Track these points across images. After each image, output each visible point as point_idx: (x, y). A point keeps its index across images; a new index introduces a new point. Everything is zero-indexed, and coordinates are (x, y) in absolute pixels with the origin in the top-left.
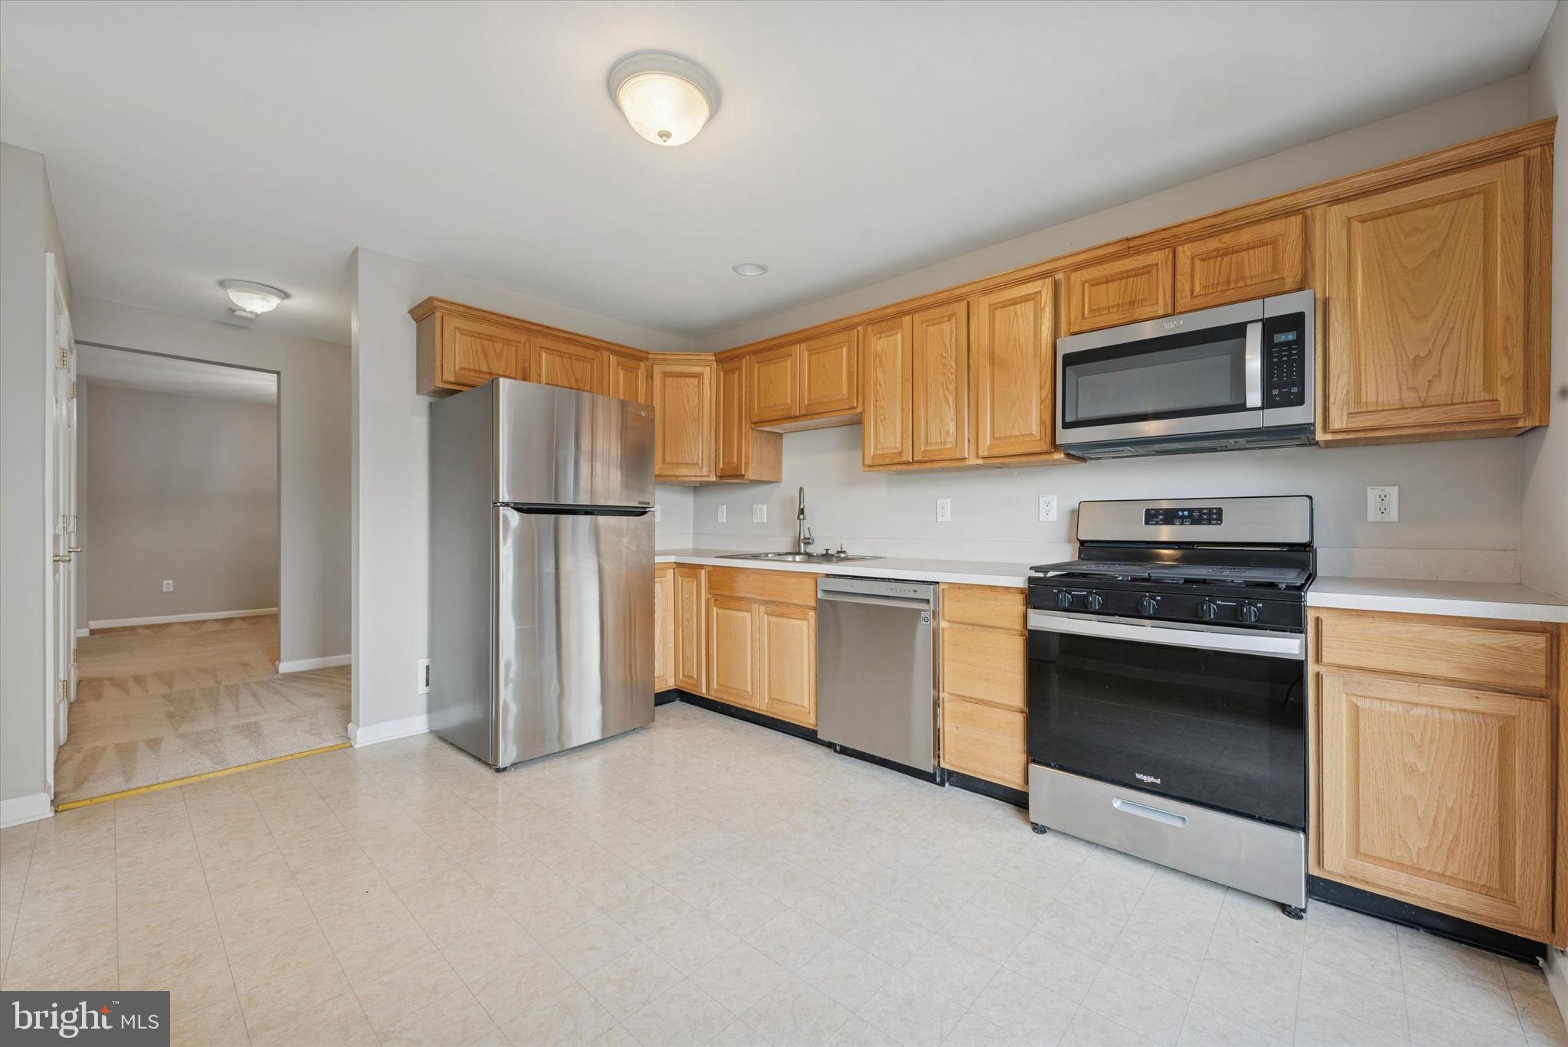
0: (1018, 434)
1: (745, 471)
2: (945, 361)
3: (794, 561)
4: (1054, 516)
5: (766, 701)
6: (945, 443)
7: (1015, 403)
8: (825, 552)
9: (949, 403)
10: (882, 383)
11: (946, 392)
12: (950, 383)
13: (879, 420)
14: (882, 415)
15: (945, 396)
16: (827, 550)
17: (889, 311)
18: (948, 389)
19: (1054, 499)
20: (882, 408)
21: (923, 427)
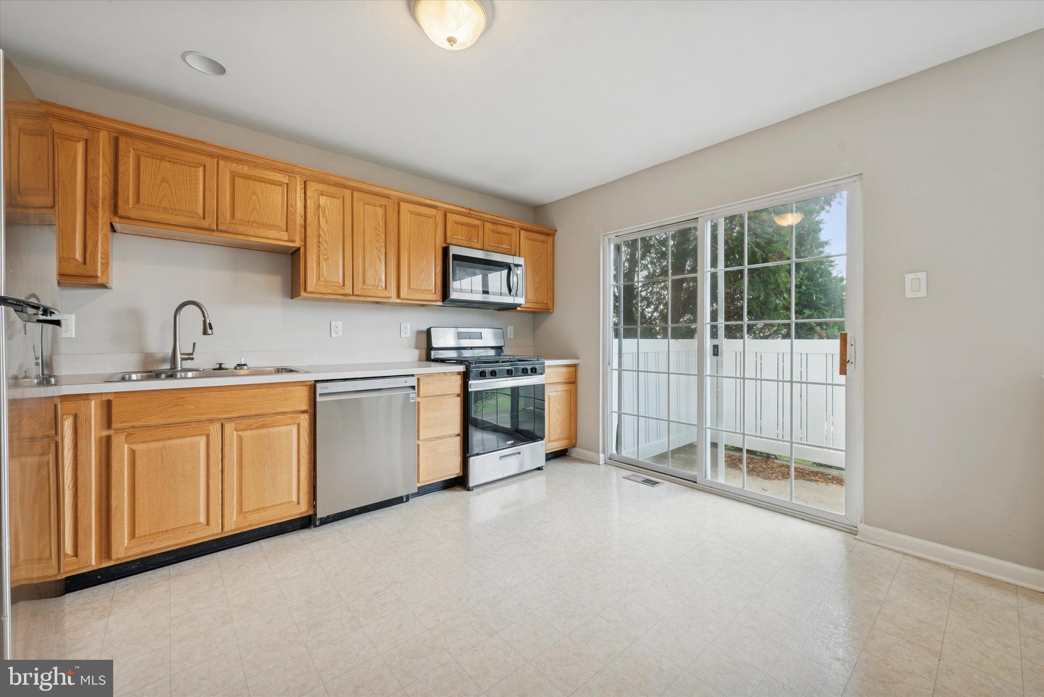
0: (424, 289)
1: (102, 273)
2: (378, 232)
3: (185, 378)
4: (408, 335)
5: (235, 519)
6: (378, 286)
7: (422, 271)
8: (218, 366)
9: (381, 260)
10: (325, 230)
11: (379, 253)
12: (382, 248)
13: (321, 258)
14: (325, 255)
15: (378, 255)
16: (220, 364)
17: (332, 178)
18: (380, 251)
19: (409, 325)
20: (325, 249)
21: (361, 270)
